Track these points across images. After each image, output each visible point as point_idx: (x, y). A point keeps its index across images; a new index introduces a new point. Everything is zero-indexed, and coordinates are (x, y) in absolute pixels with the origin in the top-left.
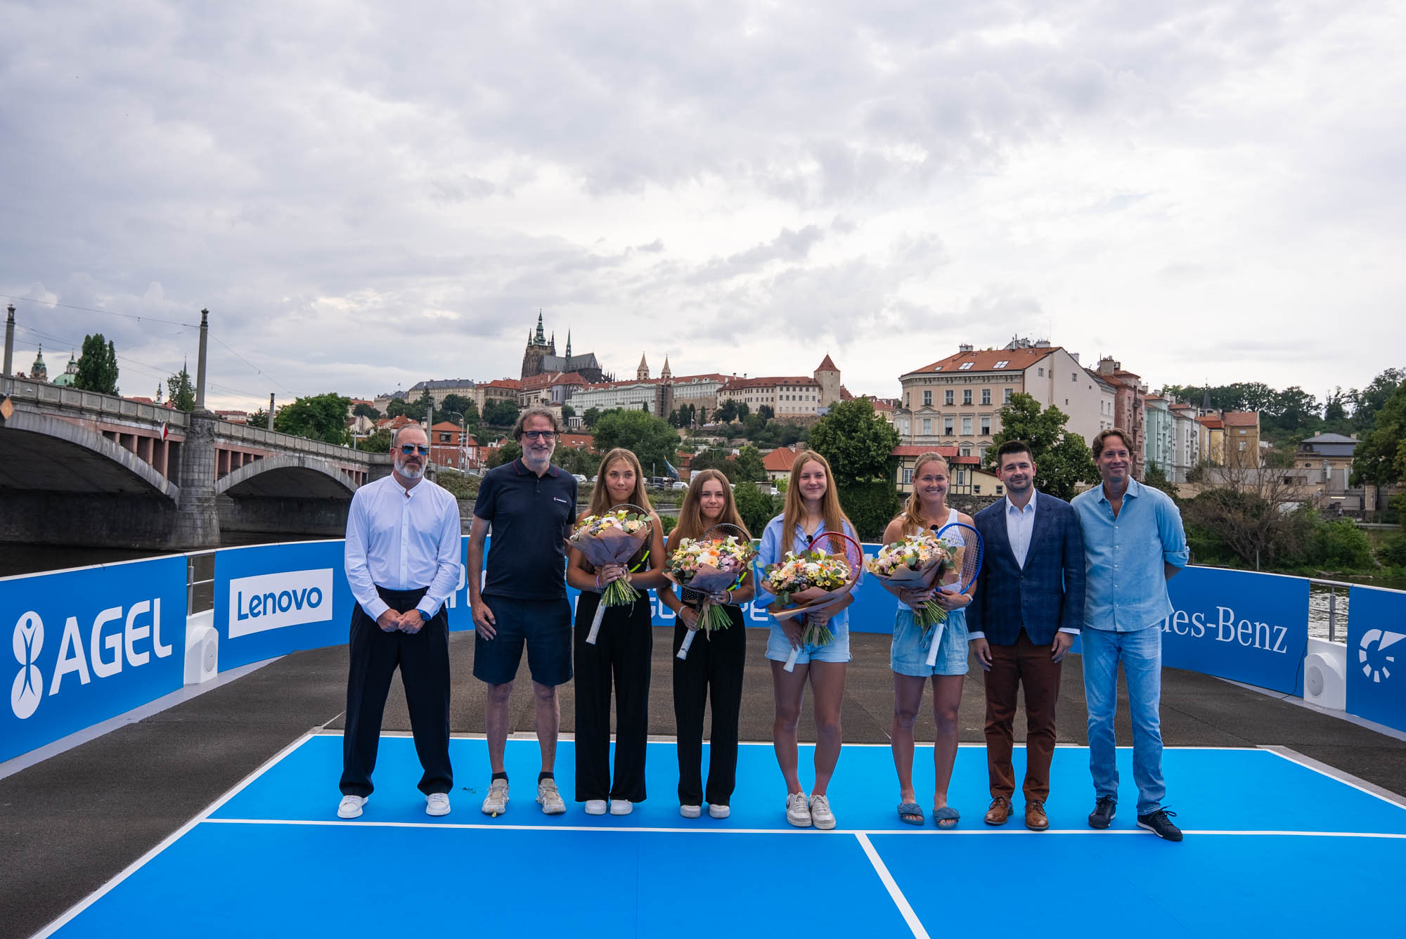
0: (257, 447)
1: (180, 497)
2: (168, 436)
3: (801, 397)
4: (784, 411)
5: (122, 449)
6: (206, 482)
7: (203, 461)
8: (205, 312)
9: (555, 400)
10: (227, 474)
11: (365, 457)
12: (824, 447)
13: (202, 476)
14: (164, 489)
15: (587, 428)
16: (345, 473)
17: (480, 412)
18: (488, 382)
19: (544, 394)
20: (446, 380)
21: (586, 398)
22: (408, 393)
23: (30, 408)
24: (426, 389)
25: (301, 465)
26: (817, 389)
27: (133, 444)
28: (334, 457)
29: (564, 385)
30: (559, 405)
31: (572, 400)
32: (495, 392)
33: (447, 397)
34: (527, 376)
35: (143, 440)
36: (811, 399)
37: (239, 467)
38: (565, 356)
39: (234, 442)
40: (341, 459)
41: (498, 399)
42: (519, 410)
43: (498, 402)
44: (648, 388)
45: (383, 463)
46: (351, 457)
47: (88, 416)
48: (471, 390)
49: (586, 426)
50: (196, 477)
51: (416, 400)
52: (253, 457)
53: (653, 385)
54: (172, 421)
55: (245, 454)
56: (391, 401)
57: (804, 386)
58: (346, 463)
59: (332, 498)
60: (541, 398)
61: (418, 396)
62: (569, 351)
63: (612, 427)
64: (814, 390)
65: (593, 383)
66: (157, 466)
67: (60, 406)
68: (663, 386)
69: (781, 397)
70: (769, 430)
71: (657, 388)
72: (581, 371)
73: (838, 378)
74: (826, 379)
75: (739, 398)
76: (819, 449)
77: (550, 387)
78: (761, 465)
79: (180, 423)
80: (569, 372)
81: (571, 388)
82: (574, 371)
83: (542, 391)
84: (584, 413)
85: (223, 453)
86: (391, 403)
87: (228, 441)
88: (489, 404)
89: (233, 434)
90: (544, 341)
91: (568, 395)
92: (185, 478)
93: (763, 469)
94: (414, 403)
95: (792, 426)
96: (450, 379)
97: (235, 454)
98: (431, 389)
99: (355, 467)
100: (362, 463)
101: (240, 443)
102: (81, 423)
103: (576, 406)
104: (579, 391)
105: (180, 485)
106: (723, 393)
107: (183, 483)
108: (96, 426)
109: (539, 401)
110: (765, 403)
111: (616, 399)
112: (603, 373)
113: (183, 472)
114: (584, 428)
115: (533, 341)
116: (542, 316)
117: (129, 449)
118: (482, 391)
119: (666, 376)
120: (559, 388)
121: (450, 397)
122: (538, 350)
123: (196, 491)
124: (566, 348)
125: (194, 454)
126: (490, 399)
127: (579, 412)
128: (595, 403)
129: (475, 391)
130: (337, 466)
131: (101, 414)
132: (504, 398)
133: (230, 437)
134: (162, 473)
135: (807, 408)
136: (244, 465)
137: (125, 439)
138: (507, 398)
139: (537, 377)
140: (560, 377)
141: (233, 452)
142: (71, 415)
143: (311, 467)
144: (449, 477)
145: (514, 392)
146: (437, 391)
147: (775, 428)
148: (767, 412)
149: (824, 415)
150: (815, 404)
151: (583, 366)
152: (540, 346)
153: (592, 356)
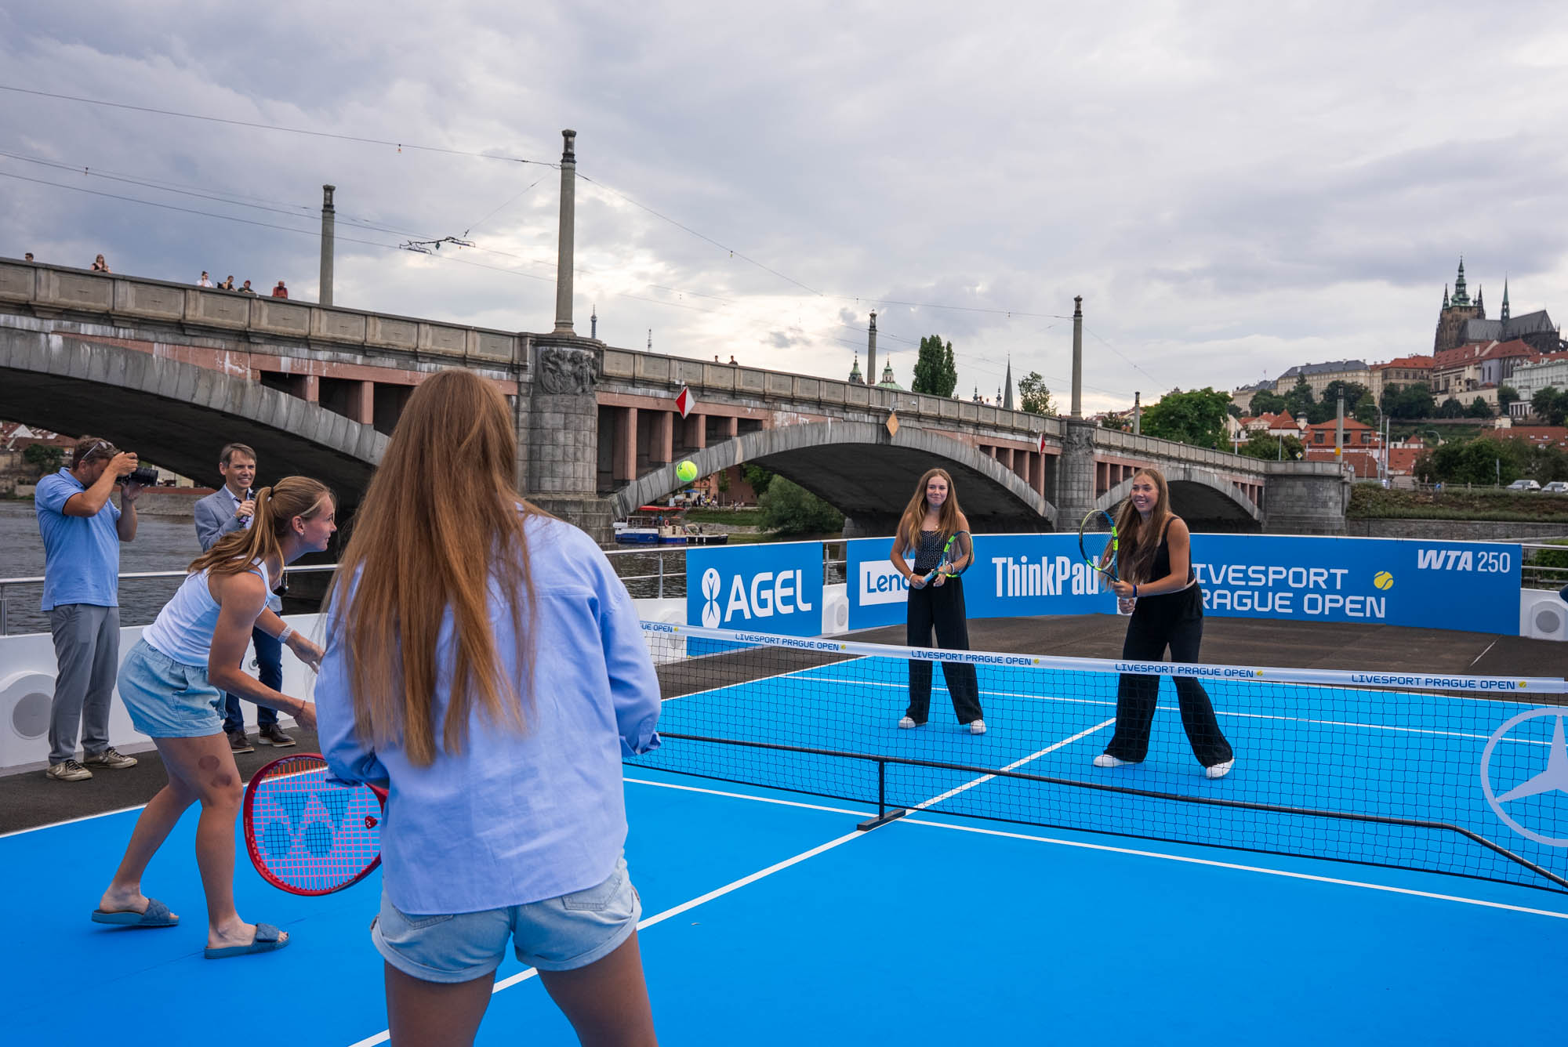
0: (1137, 457)
1: (1058, 520)
2: (1045, 448)
5: (998, 465)
6: (1086, 501)
7: (1082, 477)
8: (1078, 300)
9: (1487, 381)
10: (1106, 491)
11: (1260, 466)
13: (1081, 495)
14: (1041, 512)
15: (1539, 416)
16: (1237, 486)
17: (1377, 403)
18: (1388, 361)
19: (1469, 373)
20: (1327, 363)
21: (1535, 374)
22: (1276, 383)
23: (912, 423)
24: (1300, 375)
25: (1187, 479)
27: (1008, 459)
28: (1224, 468)
29: (1501, 359)
30: (1493, 387)
31: (1514, 379)
32: (1398, 373)
33: (1330, 385)
34: (1443, 350)
35: (1019, 454)
37: (1119, 483)
38: (1499, 318)
39: (1113, 453)
40: (1232, 469)
41: (1401, 383)
42: (1434, 397)
43: (1402, 388)
45: (1284, 473)
46: (1245, 467)
47: (965, 429)
48: (1362, 374)
49: (1537, 414)
50: (1075, 496)
51: (1288, 391)
52: (1133, 469)
54: (1048, 431)
55: (1125, 467)
56: (1254, 394)
58: (1239, 474)
59: (1219, 518)
60: (1466, 377)
61: (1290, 386)
62: (1505, 310)
65: (1547, 353)
66: (1034, 484)
67: (939, 419)
72: (1526, 337)
77: (1478, 362)
79: (1056, 432)
80: (1508, 340)
81: (1511, 362)
82: (1515, 338)
83: (1466, 368)
84: (1534, 395)
85: (1101, 466)
86: (1254, 397)
87: (1106, 452)
88: (1390, 391)
89: (1112, 443)
90: (1468, 299)
91: (1507, 372)
92: (1063, 497)
94: (1286, 394)
96: (1332, 360)
97: (1114, 467)
98: (1309, 375)
99: (1249, 479)
100: (1257, 474)
101: (1119, 454)
102: (959, 436)
103: (1521, 387)
104: (1525, 366)
105: (1057, 505)
107: (1060, 501)
108: (973, 441)
109: (1463, 383)
112: (1561, 337)
113: (1060, 490)
114: (1532, 415)
115: (1450, 302)
116: (1464, 265)
117: (1005, 465)
118: (1379, 374)
120: (1494, 364)
121: (1335, 385)
122: (1458, 313)
123: (1077, 512)
124: (1501, 307)
125: (1072, 469)
126: (1391, 384)
127: (1525, 395)
128: (1550, 381)
129: (1368, 374)
130: (1228, 478)
131: (978, 425)
132: (1410, 382)
133: (1109, 447)
134: (1039, 493)
136: (1124, 480)
137: (1002, 453)
138: (1415, 382)
139: (1457, 350)
140: (1493, 349)
141: (1112, 465)
142: (950, 429)
143: (1198, 481)
145: (1425, 373)
146: (1315, 378)
151: (1529, 331)
152: (1461, 308)
153: (1543, 314)
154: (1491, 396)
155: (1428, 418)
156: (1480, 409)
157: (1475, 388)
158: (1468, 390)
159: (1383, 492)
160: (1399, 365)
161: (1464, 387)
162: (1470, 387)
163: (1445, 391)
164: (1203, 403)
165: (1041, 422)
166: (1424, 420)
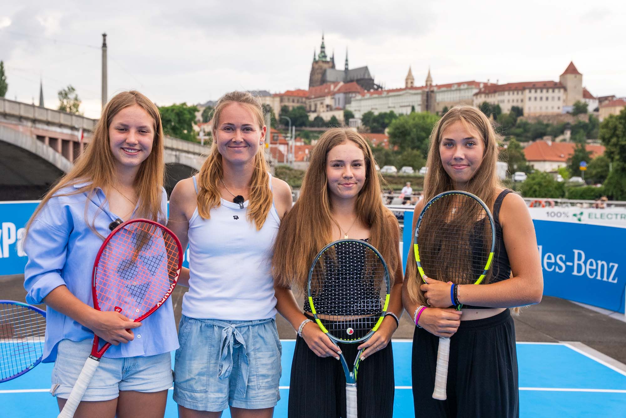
2: (83, 138)
3: (547, 99)
4: (532, 110)
5: (51, 150)
8: (104, 36)
9: (337, 106)
12: (614, 140)
17: (277, 115)
18: (283, 92)
19: (328, 101)
21: (363, 103)
25: (177, 161)
26: (562, 91)
27: (58, 146)
29: (344, 93)
30: (341, 109)
31: (352, 105)
32: (289, 99)
34: (314, 87)
35: (65, 142)
36: (556, 99)
38: (344, 69)
41: (291, 105)
42: (309, 115)
43: (291, 109)
44: (415, 94)
47: (25, 123)
48: (269, 99)
49: (364, 126)
53: (419, 91)
54: (85, 127)
57: (551, 88)
60: (326, 103)
62: (347, 64)
63: (404, 127)
64: (559, 92)
65: (369, 91)
68: (427, 92)
69: (530, 99)
70: (519, 127)
71: (422, 94)
72: (358, 81)
73: (581, 81)
74: (570, 81)
75: (493, 100)
76: (609, 141)
77: (333, 94)
78: (523, 155)
79: (91, 128)
80: (349, 82)
81: (350, 95)
82: (352, 81)
83: (326, 98)
84: (362, 116)
86: (204, 110)
88: (284, 110)
90: (327, 57)
91: (348, 101)
93: (525, 160)
95: (540, 123)
102: (21, 129)
103: (355, 110)
104: (357, 98)
106: (479, 96)
108: (31, 131)
109: (324, 106)
110: (515, 104)
111: (388, 104)
112: (376, 82)
114: (362, 127)
115: (317, 58)
116: (324, 36)
117: (55, 150)
118: (278, 99)
119: (429, 83)
120: (341, 96)
122: (321, 64)
124: (344, 63)
126: (285, 106)
127: (358, 115)
128: (371, 107)
129: (272, 99)
131: (34, 121)
132: (296, 105)
135: (553, 108)
137: (53, 141)
138: (298, 105)
139: (321, 87)
140: (340, 87)
142: (13, 122)
144: (284, 170)
145: (304, 99)
147: (525, 125)
148: (518, 111)
149: (568, 113)
150: (560, 104)
151: (359, 77)
152: (323, 62)
153: (366, 69)
154: (340, 115)
155: (305, 126)
156: (334, 122)
157: (331, 109)
158: (327, 111)
159: (293, 172)
160: (289, 94)
161: (325, 109)
162: (329, 109)
163: (315, 111)
164: (181, 112)
165: (80, 120)
166: (304, 128)
